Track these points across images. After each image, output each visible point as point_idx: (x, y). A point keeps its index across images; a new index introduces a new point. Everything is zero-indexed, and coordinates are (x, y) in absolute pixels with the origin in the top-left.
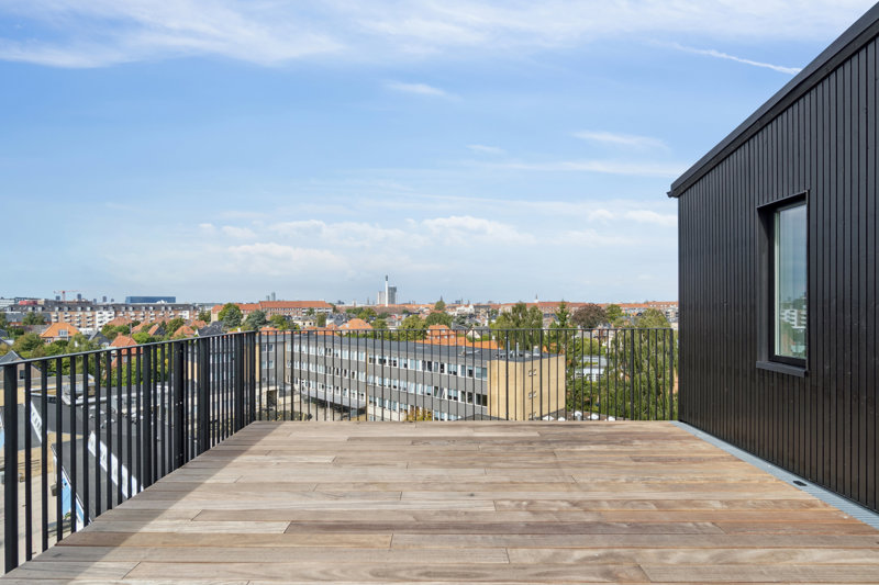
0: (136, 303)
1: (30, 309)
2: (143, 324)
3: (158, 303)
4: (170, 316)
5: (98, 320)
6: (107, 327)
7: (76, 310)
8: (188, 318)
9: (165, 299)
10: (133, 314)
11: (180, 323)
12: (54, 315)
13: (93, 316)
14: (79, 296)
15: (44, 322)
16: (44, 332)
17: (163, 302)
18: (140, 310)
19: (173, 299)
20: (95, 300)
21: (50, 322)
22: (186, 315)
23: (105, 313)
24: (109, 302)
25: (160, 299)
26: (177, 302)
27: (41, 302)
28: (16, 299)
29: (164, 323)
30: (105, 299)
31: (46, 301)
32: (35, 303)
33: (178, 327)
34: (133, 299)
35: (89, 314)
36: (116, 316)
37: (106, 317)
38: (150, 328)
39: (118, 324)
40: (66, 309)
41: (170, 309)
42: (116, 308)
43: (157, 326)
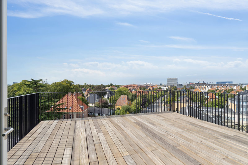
0: (218, 84)
1: (191, 85)
2: (219, 90)
3: (226, 83)
4: (229, 87)
5: (207, 88)
6: (209, 90)
7: (201, 86)
8: (236, 89)
9: (228, 82)
10: (217, 87)
11: (232, 90)
12: (196, 87)
13: (206, 87)
14: (204, 82)
15: (194, 88)
16: (193, 91)
17: (228, 83)
18: (219, 86)
19: (232, 82)
20: (208, 83)
21: (195, 88)
22: (235, 88)
23: (209, 86)
24: (211, 83)
25: (227, 82)
26: (233, 83)
27: (194, 84)
28: (189, 83)
29: (226, 90)
30: (210, 83)
31: (195, 83)
32: (193, 84)
33: (231, 91)
34: (218, 83)
35: (205, 87)
36: (212, 87)
37: (209, 88)
38: (221, 91)
39: (212, 90)
40: (199, 85)
41: (229, 85)
42: (212, 85)
43: (224, 91)
